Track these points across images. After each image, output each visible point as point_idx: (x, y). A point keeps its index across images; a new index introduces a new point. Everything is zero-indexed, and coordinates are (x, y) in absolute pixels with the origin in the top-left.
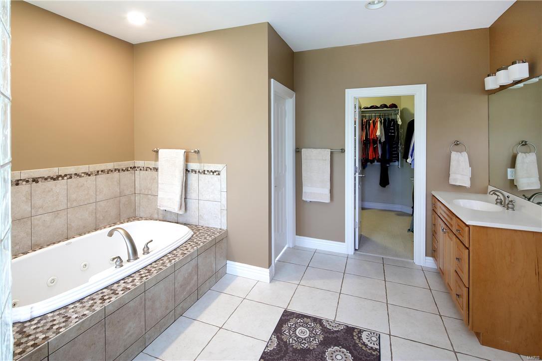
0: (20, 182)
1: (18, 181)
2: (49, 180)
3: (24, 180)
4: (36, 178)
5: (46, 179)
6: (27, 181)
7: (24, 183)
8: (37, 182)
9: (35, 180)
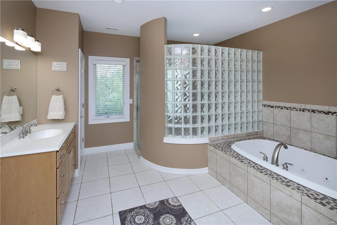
0: (305, 110)
1: (304, 109)
2: (322, 113)
3: (307, 110)
4: (314, 110)
5: (320, 112)
6: (309, 111)
7: (307, 111)
8: (314, 112)
9: (313, 111)
